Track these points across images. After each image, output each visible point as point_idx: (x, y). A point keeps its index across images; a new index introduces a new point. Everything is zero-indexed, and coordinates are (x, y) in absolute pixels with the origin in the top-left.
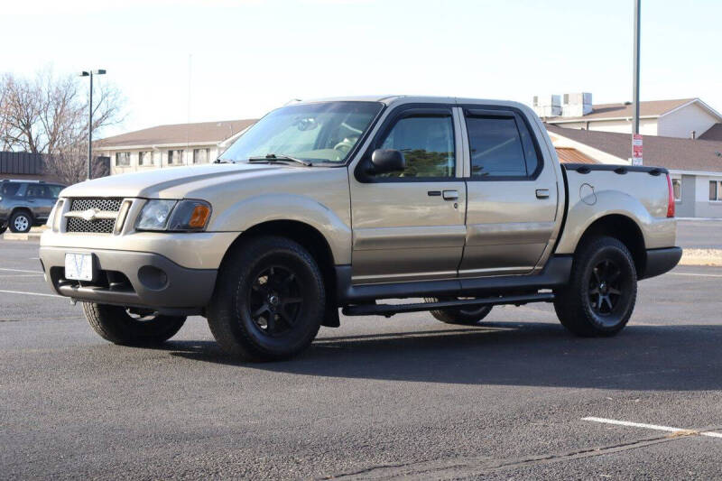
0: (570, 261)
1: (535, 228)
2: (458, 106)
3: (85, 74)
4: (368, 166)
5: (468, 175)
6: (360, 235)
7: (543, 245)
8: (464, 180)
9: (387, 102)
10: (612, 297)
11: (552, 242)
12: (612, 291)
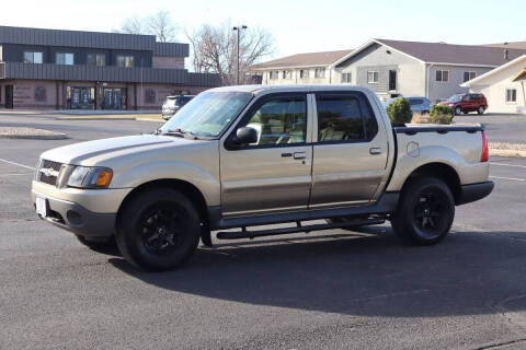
0: (398, 195)
1: (368, 175)
2: (310, 93)
3: (235, 28)
4: (234, 139)
5: (315, 140)
6: (227, 185)
7: (375, 186)
8: (312, 144)
9: (255, 93)
10: (433, 218)
11: (383, 183)
12: (433, 214)
